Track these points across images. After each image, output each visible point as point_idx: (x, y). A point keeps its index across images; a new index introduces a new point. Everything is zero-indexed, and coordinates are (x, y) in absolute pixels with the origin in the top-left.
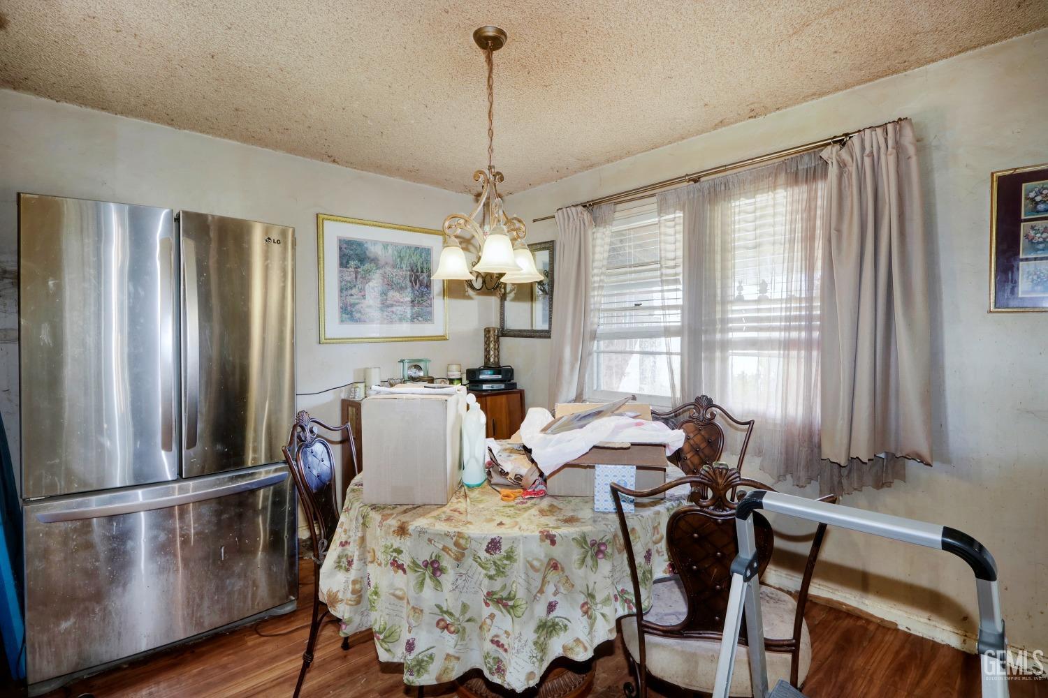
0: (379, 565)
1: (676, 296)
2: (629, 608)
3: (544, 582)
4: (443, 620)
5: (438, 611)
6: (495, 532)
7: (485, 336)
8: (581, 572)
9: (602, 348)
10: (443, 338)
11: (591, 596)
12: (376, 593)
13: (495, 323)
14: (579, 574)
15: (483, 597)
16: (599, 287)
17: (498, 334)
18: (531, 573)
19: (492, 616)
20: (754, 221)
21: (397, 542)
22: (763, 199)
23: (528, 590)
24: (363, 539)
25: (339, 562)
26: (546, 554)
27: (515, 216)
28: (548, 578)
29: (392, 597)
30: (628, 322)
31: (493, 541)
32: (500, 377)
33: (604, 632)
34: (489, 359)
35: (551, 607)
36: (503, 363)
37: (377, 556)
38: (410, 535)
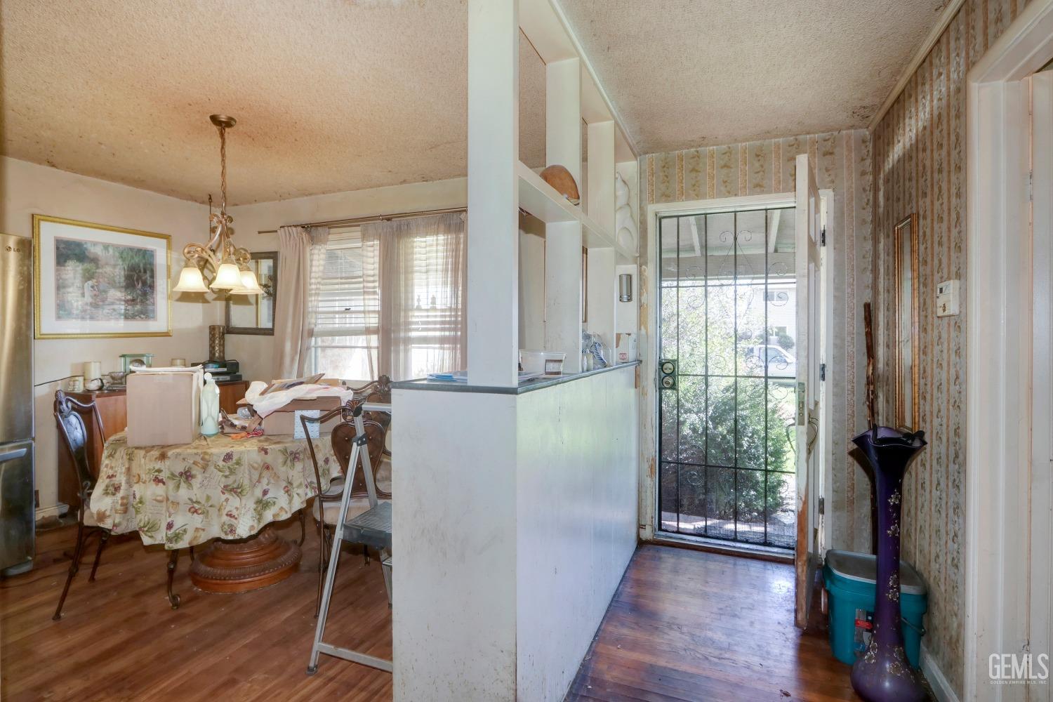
0: (144, 483)
1: (374, 303)
2: (315, 492)
3: (260, 477)
4: (193, 507)
5: (189, 502)
6: (228, 450)
7: (210, 333)
8: (284, 469)
9: (320, 343)
10: (166, 334)
11: (291, 483)
12: (141, 502)
13: (219, 320)
14: (282, 470)
15: (221, 489)
16: (316, 293)
17: (223, 331)
18: (253, 471)
19: (227, 500)
20: (426, 254)
21: (158, 465)
22: (430, 239)
23: (251, 481)
24: (129, 469)
25: (107, 490)
26: (262, 460)
27: (242, 247)
28: (263, 475)
29: (154, 502)
30: (337, 323)
31: (227, 454)
32: (225, 370)
33: (298, 504)
34: (214, 354)
35: (265, 492)
36: (228, 357)
37: (141, 478)
38: (169, 458)
